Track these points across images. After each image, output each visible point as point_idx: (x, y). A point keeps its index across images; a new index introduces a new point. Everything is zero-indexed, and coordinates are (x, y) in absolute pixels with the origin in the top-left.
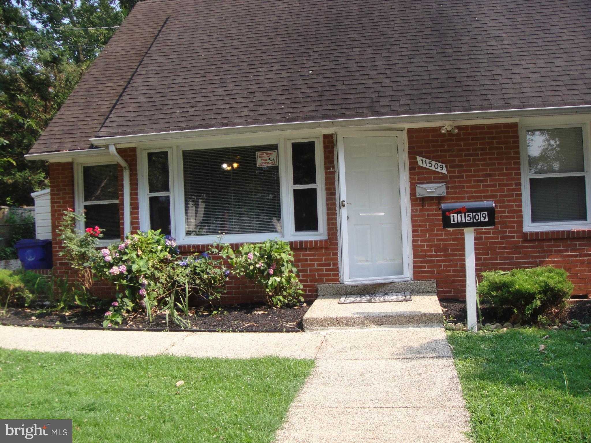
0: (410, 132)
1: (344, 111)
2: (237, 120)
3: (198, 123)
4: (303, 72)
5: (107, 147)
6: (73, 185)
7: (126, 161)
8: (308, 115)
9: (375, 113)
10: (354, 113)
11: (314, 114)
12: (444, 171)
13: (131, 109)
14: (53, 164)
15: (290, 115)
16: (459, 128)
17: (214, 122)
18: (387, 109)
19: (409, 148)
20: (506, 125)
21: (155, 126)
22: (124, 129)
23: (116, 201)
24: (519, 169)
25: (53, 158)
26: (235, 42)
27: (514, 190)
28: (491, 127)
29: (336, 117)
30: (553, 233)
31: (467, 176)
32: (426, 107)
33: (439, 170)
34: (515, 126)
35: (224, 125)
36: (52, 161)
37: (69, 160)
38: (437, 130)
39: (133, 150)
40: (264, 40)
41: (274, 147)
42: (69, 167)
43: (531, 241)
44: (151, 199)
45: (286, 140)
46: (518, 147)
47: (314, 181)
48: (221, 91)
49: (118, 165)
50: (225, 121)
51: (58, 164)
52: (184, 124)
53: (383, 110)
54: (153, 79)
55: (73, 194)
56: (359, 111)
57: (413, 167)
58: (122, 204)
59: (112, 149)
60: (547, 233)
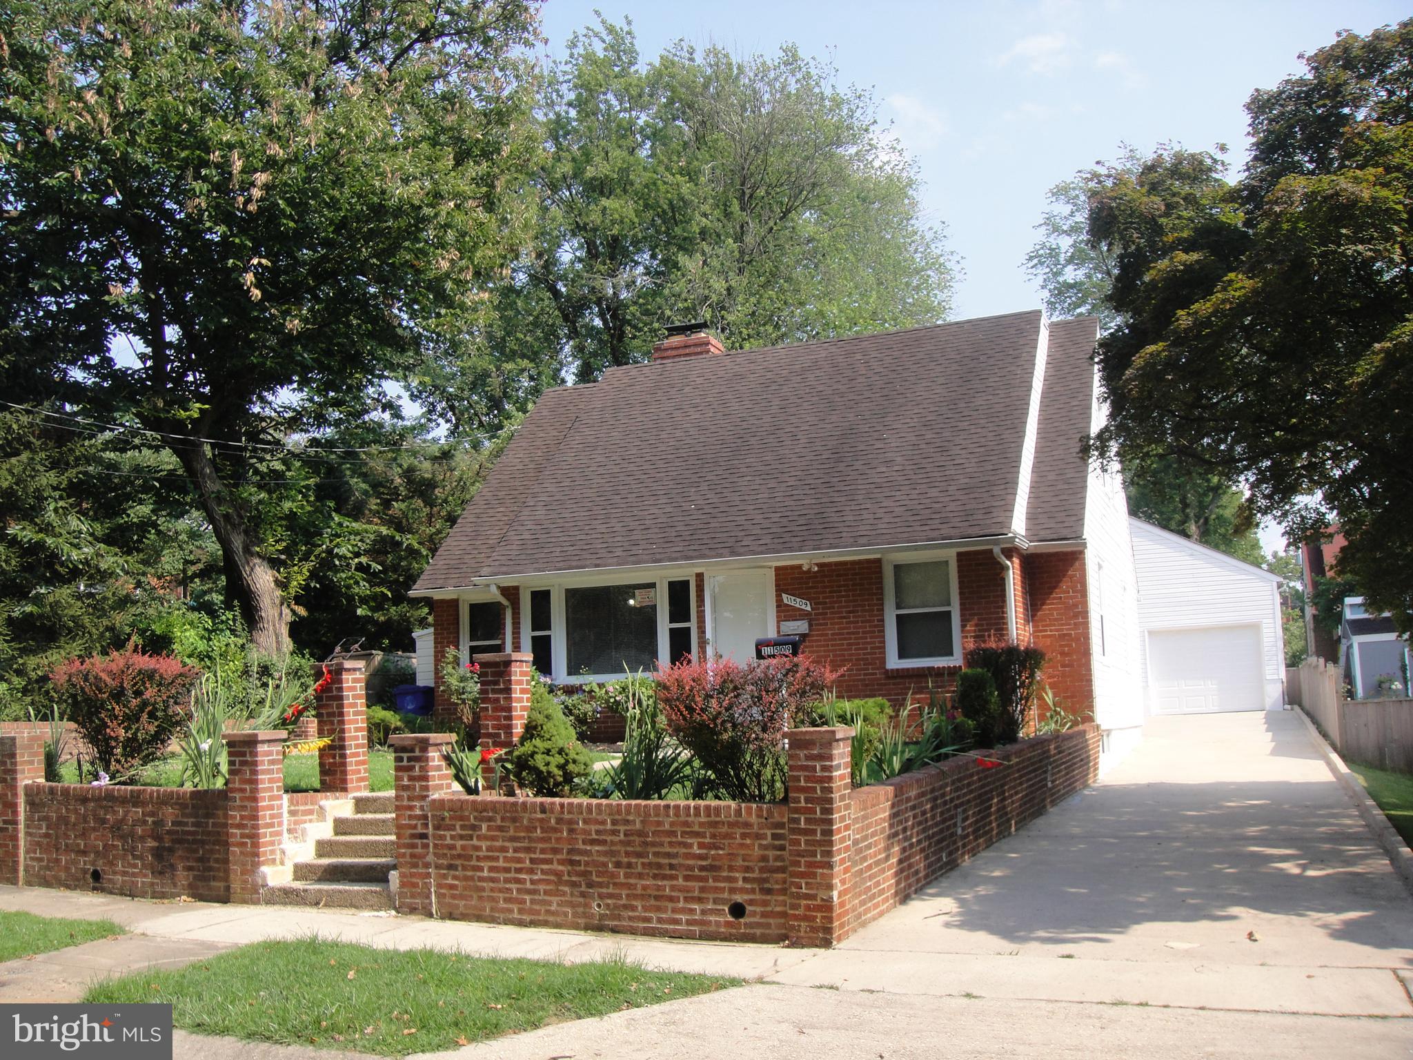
0: (777, 569)
1: (707, 552)
2: (610, 561)
3: (574, 564)
4: (685, 506)
5: (488, 586)
6: (458, 623)
7: (508, 599)
8: (674, 555)
9: (733, 553)
10: (713, 553)
11: (679, 555)
12: (809, 608)
13: (514, 547)
14: (437, 601)
15: (658, 556)
16: (820, 565)
17: (588, 562)
18: (746, 549)
19: (777, 585)
20: (868, 561)
21: (535, 565)
22: (504, 569)
23: (498, 642)
24: (882, 604)
25: (437, 595)
26: (632, 467)
27: (875, 626)
28: (853, 563)
29: (697, 558)
30: (913, 669)
31: (832, 613)
32: (780, 547)
33: (803, 607)
34: (879, 561)
35: (597, 566)
36: (436, 597)
37: (455, 597)
38: (800, 567)
39: (516, 588)
40: (660, 464)
41: (653, 585)
42: (454, 604)
43: (894, 678)
44: (534, 638)
45: (661, 578)
46: (881, 583)
47: (688, 620)
48: (602, 528)
49: (499, 603)
50: (598, 562)
51: (442, 601)
52: (561, 564)
53: (742, 550)
54: (541, 512)
55: (458, 633)
56: (721, 551)
57: (780, 605)
58: (504, 643)
59: (494, 589)
60: (908, 670)
